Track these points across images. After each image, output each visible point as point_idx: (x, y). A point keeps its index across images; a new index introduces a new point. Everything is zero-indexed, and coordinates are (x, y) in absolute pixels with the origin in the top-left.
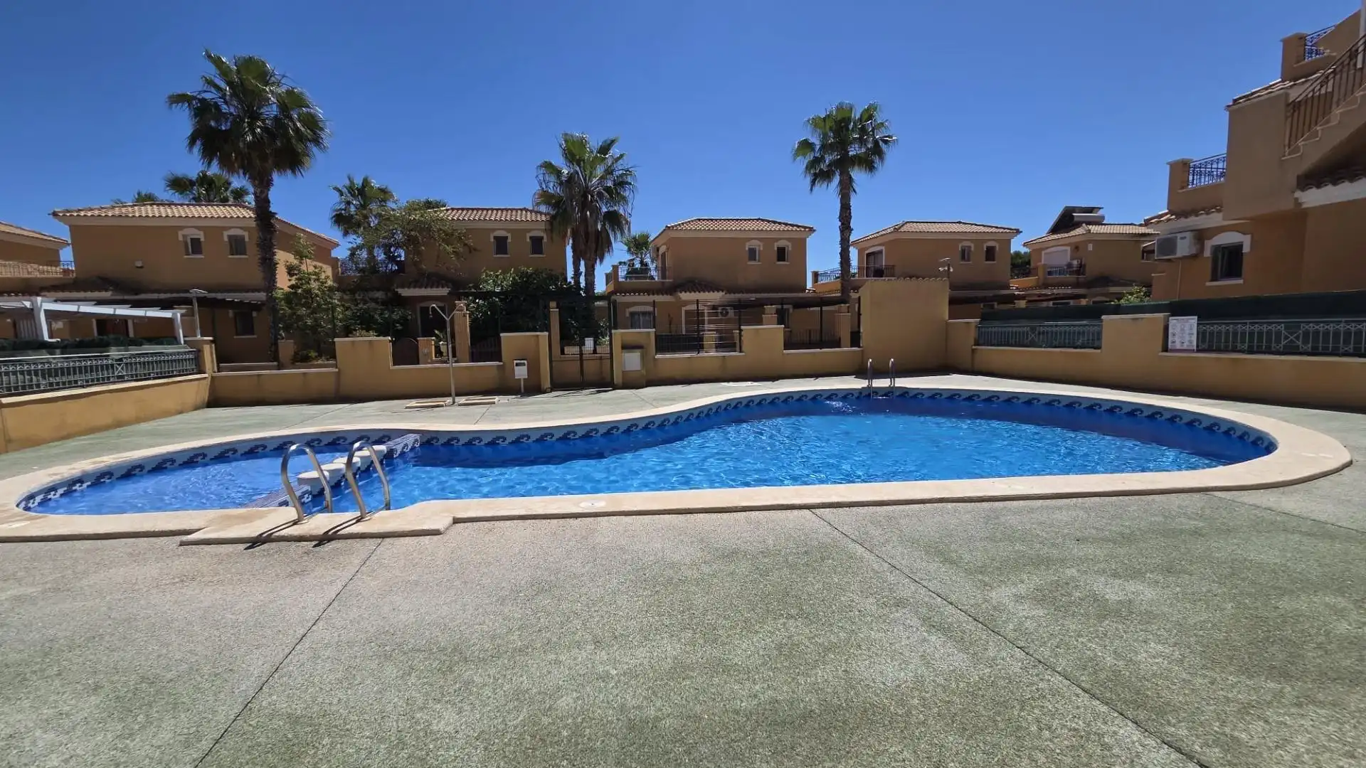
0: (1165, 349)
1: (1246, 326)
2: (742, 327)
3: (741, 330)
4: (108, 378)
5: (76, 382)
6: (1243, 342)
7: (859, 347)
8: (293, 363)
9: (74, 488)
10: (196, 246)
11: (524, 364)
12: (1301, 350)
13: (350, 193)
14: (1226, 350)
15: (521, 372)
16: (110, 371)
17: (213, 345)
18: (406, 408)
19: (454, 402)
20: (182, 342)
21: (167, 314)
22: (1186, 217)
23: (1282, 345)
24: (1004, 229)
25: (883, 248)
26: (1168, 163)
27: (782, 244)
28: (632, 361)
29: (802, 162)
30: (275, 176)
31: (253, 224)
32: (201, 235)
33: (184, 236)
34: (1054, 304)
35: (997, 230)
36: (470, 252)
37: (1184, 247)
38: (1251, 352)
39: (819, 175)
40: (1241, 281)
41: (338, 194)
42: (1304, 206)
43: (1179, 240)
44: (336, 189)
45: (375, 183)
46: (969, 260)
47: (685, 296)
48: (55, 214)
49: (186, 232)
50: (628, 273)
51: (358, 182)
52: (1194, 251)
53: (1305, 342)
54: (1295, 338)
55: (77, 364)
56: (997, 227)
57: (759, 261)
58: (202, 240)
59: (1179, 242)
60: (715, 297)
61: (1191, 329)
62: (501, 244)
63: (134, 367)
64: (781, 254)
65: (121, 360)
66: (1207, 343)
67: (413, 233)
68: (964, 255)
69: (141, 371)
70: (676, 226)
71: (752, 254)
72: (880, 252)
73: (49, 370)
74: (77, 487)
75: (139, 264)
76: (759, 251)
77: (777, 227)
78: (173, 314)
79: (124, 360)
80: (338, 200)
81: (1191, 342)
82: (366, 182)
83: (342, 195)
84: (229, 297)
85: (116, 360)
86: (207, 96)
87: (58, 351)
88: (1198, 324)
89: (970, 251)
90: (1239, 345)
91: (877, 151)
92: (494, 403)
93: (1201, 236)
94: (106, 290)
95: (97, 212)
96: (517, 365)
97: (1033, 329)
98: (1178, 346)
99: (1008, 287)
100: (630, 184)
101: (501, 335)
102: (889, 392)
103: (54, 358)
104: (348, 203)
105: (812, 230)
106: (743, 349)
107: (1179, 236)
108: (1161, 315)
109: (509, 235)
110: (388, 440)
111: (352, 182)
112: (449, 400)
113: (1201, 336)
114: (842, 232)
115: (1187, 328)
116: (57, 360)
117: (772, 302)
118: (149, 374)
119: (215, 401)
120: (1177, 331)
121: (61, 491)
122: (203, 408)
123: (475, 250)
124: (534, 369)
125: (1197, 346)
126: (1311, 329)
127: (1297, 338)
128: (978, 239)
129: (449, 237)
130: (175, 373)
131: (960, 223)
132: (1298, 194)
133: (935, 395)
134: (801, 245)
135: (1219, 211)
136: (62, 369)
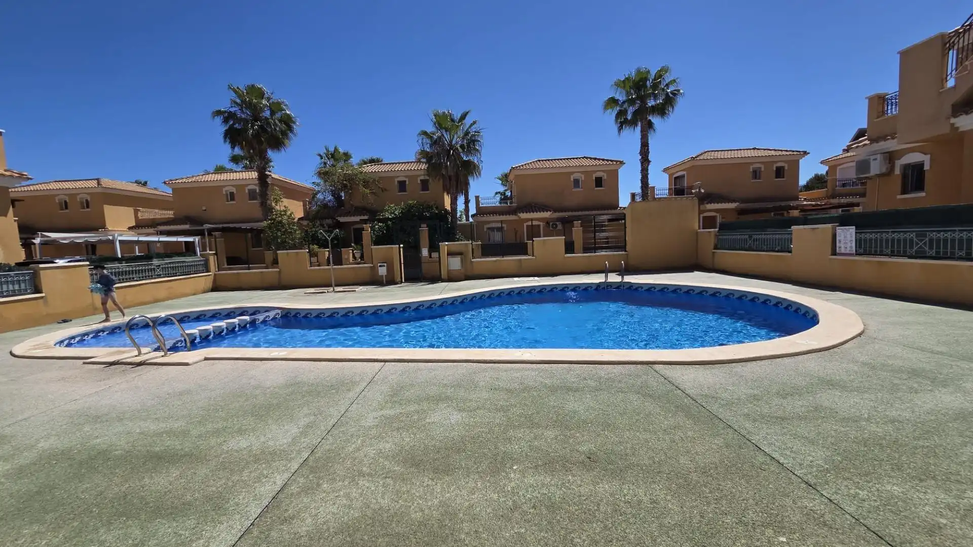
0: (834, 253)
1: (889, 235)
2: (534, 239)
3: (533, 241)
4: (152, 276)
5: (133, 278)
6: (887, 247)
7: (626, 251)
8: (272, 265)
9: (99, 334)
10: (232, 196)
11: (384, 266)
12: (928, 255)
13: (327, 156)
14: (875, 254)
15: (383, 271)
16: (153, 272)
17: (216, 256)
18: (305, 293)
19: (334, 290)
20: (199, 254)
21: (190, 239)
22: (877, 142)
23: (914, 250)
24: (793, 151)
25: (685, 173)
26: (866, 98)
27: (599, 174)
28: (455, 263)
29: (612, 114)
30: (270, 153)
31: (257, 182)
32: (234, 190)
33: (226, 191)
34: (842, 211)
35: (788, 153)
36: (382, 191)
37: (876, 168)
38: (892, 254)
39: (623, 122)
40: (923, 194)
41: (319, 158)
42: (961, 130)
43: (871, 161)
44: (320, 155)
45: (341, 150)
46: (759, 179)
47: (524, 216)
48: (165, 183)
49: (227, 188)
50: (501, 199)
51: (332, 149)
52: (884, 170)
53: (931, 248)
54: (919, 244)
55: (137, 268)
56: (787, 151)
57: (582, 188)
58: (235, 192)
59: (873, 164)
60: (546, 215)
61: (851, 237)
62: (402, 186)
63: (167, 269)
64: (599, 182)
65: (159, 266)
66: (863, 248)
67: (345, 182)
68: (756, 174)
69: (171, 271)
70: (520, 166)
71: (576, 182)
72: (683, 176)
73: (119, 272)
74: (101, 334)
75: (204, 208)
76: (582, 181)
77: (597, 162)
78: (194, 239)
79: (161, 266)
80: (320, 162)
81: (851, 247)
82: (336, 149)
83: (322, 158)
84: (244, 226)
85: (156, 266)
86: (232, 110)
87: (124, 262)
88: (856, 232)
89: (760, 172)
90: (884, 250)
91: (670, 100)
92: (355, 291)
93: (891, 157)
94: (186, 224)
95: (184, 180)
96: (380, 266)
98: (843, 251)
99: (797, 199)
100: (479, 141)
102: (619, 286)
103: (122, 266)
104: (325, 163)
105: (622, 163)
106: (535, 254)
107: (872, 158)
108: (830, 225)
109: (407, 180)
110: (259, 313)
111: (328, 151)
112: (332, 289)
113: (859, 242)
114: (642, 163)
115: (849, 236)
116: (123, 266)
117: (578, 218)
118: (176, 273)
119: (215, 289)
120: (842, 238)
121: (91, 336)
122: (209, 292)
123: (386, 190)
124: (390, 269)
125: (856, 251)
126: (935, 237)
128: (768, 162)
129: (366, 184)
130: (192, 272)
131: (754, 149)
132: (953, 120)
133: (651, 288)
134: (614, 175)
135: (893, 138)
136: (126, 271)
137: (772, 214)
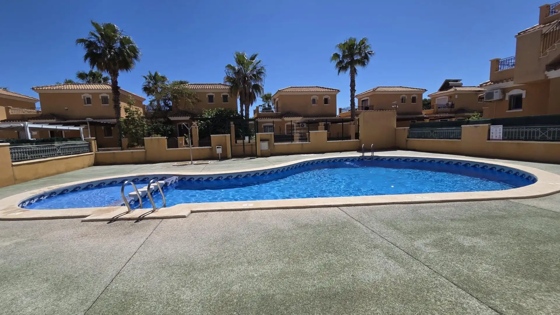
0: (489, 139)
1: (523, 129)
2: (310, 132)
4: (54, 154)
5: (42, 156)
6: (522, 135)
7: (359, 139)
8: (128, 148)
9: (41, 198)
10: (89, 101)
11: (220, 148)
12: (547, 139)
13: (149, 78)
14: (515, 139)
15: (219, 151)
16: (55, 151)
17: (96, 141)
18: (173, 166)
19: (192, 163)
20: (83, 140)
21: (77, 128)
22: (498, 83)
23: (539, 137)
24: (420, 89)
25: (368, 98)
26: (490, 61)
27: (326, 97)
28: (265, 146)
29: (334, 63)
30: (119, 72)
31: (111, 92)
32: (90, 96)
33: (84, 97)
34: (441, 120)
35: (417, 90)
36: (198, 101)
37: (497, 96)
38: (526, 140)
39: (342, 67)
40: (521, 110)
41: (144, 79)
42: (549, 78)
43: (494, 93)
44: (145, 77)
45: (160, 74)
46: (404, 103)
47: (286, 119)
48: (33, 89)
49: (84, 95)
50: (263, 110)
51: (153, 74)
52: (501, 98)
53: (549, 135)
54: (545, 134)
55: (42, 149)
56: (417, 89)
57: (317, 104)
58: (91, 98)
59: (495, 94)
60: (299, 119)
61: (500, 130)
62: (211, 98)
63: (64, 150)
64: (326, 101)
65: (59, 147)
66: (507, 136)
67: (175, 94)
68: (403, 100)
69: (67, 151)
70: (282, 90)
71: (314, 101)
72: (368, 100)
73: (31, 151)
74: (42, 198)
75: (66, 108)
76: (317, 100)
77: (324, 90)
78: (79, 128)
79: (61, 147)
80: (145, 81)
81: (500, 136)
82: (156, 74)
83: (146, 79)
84: (102, 121)
85: (57, 147)
86: (92, 40)
87: (34, 144)
88: (503, 129)
89: (405, 99)
90: (521, 137)
91: (366, 57)
92: (208, 163)
93: (504, 91)
94: (54, 119)
95: (49, 88)
96: (218, 148)
97: (432, 131)
98: (494, 138)
99: (421, 114)
100: (263, 73)
101: (211, 135)
102: (371, 158)
103: (33, 147)
104: (149, 82)
105: (339, 91)
106: (310, 141)
107: (495, 91)
108: (487, 125)
109: (214, 95)
110: (166, 179)
111: (150, 74)
112: (190, 162)
113: (504, 134)
114: (351, 91)
115: (498, 131)
116: (34, 147)
117: (322, 121)
118: (70, 153)
119: (97, 163)
120: (494, 131)
121: (36, 200)
122: (92, 166)
123: (200, 101)
124: (224, 150)
125: (503, 138)
126: (552, 130)
127: (546, 134)
128: (409, 94)
129: (190, 96)
130: (81, 152)
131: (401, 87)
132: (546, 73)
133: (390, 159)
134: (334, 97)
135: (512, 80)
136: (36, 151)
137: (410, 121)
